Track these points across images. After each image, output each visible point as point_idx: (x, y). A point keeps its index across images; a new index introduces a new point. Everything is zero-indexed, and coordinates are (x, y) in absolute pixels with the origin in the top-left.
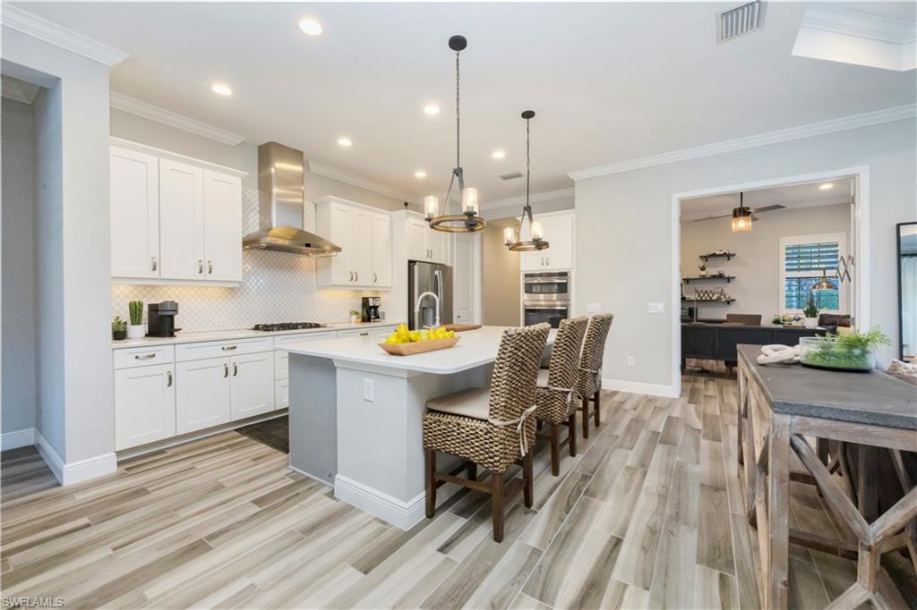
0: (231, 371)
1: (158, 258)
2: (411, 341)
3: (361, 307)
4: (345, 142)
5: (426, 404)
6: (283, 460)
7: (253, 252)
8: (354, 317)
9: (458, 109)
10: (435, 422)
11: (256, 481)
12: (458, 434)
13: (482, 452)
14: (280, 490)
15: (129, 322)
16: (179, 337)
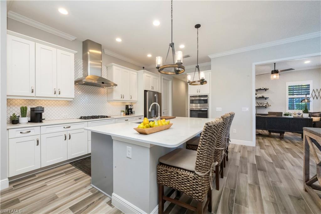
0: (68, 137)
1: (34, 87)
2: (151, 127)
3: (125, 109)
4: (119, 40)
5: (159, 160)
6: (89, 180)
7: (80, 86)
8: (122, 113)
9: (172, 15)
10: (164, 171)
11: (74, 194)
12: (177, 178)
13: (191, 189)
14: (84, 200)
15: (21, 116)
16: (44, 123)
